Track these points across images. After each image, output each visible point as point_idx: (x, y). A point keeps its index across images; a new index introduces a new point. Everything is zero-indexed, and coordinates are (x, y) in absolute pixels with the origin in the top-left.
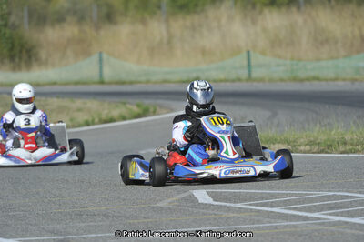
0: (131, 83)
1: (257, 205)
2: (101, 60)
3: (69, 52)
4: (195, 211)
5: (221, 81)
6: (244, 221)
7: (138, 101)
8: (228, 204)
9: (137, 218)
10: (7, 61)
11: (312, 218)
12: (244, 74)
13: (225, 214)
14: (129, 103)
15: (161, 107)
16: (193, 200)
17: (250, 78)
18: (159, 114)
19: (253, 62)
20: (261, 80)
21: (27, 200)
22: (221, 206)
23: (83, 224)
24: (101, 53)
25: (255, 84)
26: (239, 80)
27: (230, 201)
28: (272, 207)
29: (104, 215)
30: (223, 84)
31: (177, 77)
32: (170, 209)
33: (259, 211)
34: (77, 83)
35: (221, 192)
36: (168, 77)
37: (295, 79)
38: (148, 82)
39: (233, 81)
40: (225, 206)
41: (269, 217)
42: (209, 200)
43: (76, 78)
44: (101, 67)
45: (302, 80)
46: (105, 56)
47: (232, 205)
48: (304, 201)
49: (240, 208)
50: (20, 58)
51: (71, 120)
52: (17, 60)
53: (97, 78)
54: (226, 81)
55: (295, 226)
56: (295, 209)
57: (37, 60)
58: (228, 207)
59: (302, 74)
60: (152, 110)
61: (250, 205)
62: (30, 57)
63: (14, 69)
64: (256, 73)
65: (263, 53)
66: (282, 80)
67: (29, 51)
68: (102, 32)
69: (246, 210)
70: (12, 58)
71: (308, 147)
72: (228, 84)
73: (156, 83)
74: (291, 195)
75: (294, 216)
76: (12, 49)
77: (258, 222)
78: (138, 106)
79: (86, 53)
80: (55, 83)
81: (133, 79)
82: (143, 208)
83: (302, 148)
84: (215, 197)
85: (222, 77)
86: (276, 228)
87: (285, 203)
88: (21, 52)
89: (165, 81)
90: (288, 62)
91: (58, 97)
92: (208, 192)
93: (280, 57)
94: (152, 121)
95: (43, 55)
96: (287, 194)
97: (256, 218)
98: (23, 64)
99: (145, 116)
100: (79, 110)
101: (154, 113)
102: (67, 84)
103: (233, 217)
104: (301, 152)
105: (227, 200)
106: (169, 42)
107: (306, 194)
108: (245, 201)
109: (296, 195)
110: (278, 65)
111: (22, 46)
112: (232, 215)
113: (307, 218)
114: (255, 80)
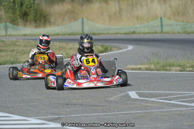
0: (99, 34)
1: (162, 99)
2: (83, 22)
3: (66, 18)
4: (129, 102)
5: (147, 33)
6: (155, 108)
7: (102, 44)
8: (146, 99)
9: (98, 106)
10: (32, 23)
11: (191, 106)
12: (159, 29)
13: (145, 104)
14: (97, 45)
15: (114, 47)
16: (128, 97)
17: (162, 32)
18: (113, 51)
19: (164, 23)
20: (168, 33)
21: (40, 97)
22: (143, 100)
23: (69, 110)
24: (83, 18)
25: (165, 35)
26: (156, 33)
27: (148, 97)
28: (170, 100)
29: (81, 105)
30: (147, 35)
31: (123, 31)
32: (115, 101)
33: (163, 102)
34: (70, 34)
35: (143, 93)
36: (119, 31)
37: (186, 33)
38: (107, 34)
39: (153, 33)
40: (145, 100)
41: (168, 106)
42: (137, 97)
43: (70, 32)
44: (83, 26)
45: (189, 33)
46: (85, 20)
47: (149, 99)
48: (187, 97)
49: (153, 101)
50: (40, 21)
51: (67, 54)
52: (38, 22)
53: (80, 32)
54: (149, 33)
55: (181, 111)
56: (182, 101)
57: (49, 22)
58: (147, 100)
59: (189, 30)
60: (109, 49)
61: (159, 99)
62: (45, 21)
63: (36, 27)
64: (166, 29)
65: (169, 19)
66: (179, 33)
67: (45, 17)
68: (84, 7)
69: (156, 102)
70: (35, 21)
71: (191, 69)
72: (150, 35)
73: (112, 34)
74: (180, 94)
75: (181, 105)
76: (35, 16)
77: (162, 108)
78: (102, 46)
79: (75, 19)
80: (58, 34)
81: (100, 32)
82: (102, 101)
83: (188, 69)
84: (140, 95)
85: (147, 31)
86: (171, 111)
87: (177, 98)
88: (40, 18)
89: (117, 33)
90: (182, 23)
91: (59, 42)
92: (136, 93)
93: (178, 21)
94: (109, 54)
95: (52, 19)
96: (178, 93)
97: (161, 106)
98: (41, 24)
99: (106, 52)
100: (71, 49)
101: (111, 50)
102: (64, 35)
103: (149, 106)
104: (187, 71)
105: (146, 97)
106: (120, 13)
107: (188, 94)
108: (156, 97)
109: (183, 94)
110: (177, 25)
111: (41, 15)
112: (148, 104)
113: (188, 106)
114: (164, 33)
